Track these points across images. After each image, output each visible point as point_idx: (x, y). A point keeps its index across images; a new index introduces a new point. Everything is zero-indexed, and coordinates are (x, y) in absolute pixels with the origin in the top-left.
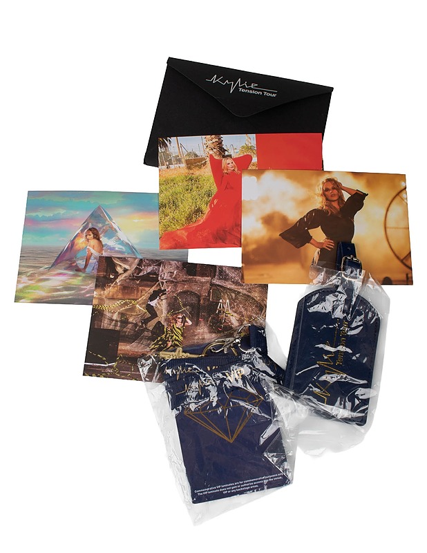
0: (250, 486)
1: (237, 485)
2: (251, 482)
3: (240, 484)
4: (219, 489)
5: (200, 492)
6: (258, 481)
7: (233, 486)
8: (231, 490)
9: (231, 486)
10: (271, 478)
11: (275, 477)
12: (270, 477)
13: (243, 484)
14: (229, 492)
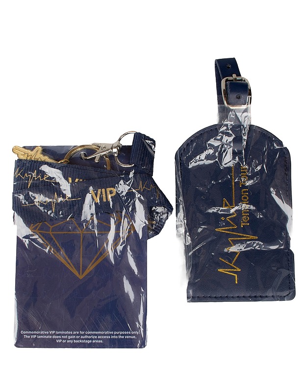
0: (92, 339)
1: (76, 335)
2: (95, 335)
3: (79, 335)
4: (52, 335)
5: (28, 335)
6: (104, 335)
7: (70, 335)
8: (67, 339)
9: (68, 335)
10: (122, 335)
11: (127, 335)
12: (121, 333)
13: (84, 335)
14: (65, 341)
